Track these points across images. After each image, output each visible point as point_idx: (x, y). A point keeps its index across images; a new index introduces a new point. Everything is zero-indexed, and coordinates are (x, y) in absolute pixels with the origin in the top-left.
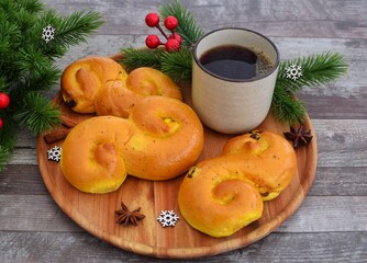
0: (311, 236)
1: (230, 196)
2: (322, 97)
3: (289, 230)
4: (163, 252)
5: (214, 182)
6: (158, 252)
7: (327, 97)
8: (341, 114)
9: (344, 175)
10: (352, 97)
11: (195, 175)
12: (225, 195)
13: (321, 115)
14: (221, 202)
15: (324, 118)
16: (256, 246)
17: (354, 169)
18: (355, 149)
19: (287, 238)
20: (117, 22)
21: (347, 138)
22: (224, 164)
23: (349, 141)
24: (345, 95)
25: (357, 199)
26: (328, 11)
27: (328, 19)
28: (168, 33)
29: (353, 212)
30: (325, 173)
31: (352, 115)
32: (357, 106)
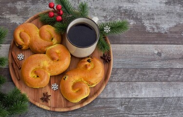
0: (146, 99)
2: (154, 33)
5: (73, 83)
6: (52, 110)
7: (156, 33)
8: (161, 42)
9: (160, 72)
10: (166, 33)
11: (66, 79)
13: (153, 42)
14: (75, 91)
15: (154, 44)
17: (164, 69)
18: (165, 59)
19: (138, 100)
21: (162, 54)
23: (163, 55)
24: (163, 32)
25: (164, 83)
29: (162, 89)
30: (153, 71)
31: (165, 42)
32: (168, 38)
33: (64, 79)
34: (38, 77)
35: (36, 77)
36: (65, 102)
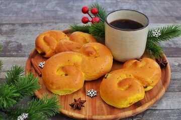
0: (170, 111)
1: (127, 86)
2: (171, 48)
3: (158, 108)
4: (90, 117)
5: (118, 80)
6: (87, 117)
7: (173, 48)
11: (108, 77)
12: (125, 85)
13: (171, 55)
14: (122, 89)
15: (173, 57)
16: (141, 116)
19: (157, 112)
20: (68, 18)
22: (123, 72)
26: (171, 13)
27: (172, 16)
28: (93, 16)
30: (175, 82)
33: (106, 78)
34: (66, 75)
35: (64, 75)
36: (109, 109)
